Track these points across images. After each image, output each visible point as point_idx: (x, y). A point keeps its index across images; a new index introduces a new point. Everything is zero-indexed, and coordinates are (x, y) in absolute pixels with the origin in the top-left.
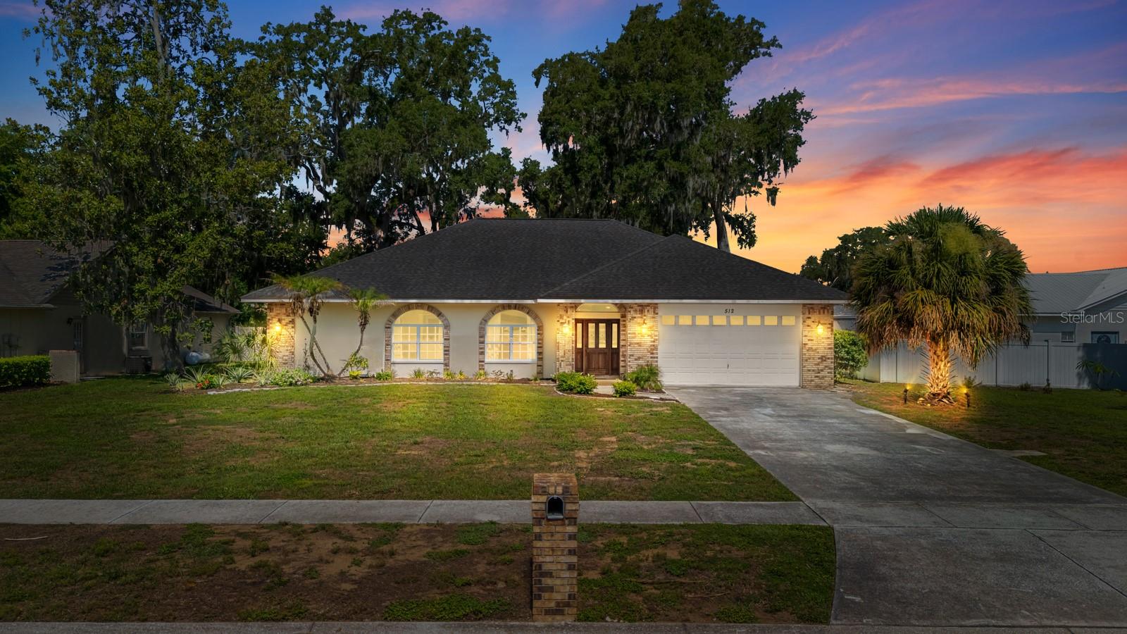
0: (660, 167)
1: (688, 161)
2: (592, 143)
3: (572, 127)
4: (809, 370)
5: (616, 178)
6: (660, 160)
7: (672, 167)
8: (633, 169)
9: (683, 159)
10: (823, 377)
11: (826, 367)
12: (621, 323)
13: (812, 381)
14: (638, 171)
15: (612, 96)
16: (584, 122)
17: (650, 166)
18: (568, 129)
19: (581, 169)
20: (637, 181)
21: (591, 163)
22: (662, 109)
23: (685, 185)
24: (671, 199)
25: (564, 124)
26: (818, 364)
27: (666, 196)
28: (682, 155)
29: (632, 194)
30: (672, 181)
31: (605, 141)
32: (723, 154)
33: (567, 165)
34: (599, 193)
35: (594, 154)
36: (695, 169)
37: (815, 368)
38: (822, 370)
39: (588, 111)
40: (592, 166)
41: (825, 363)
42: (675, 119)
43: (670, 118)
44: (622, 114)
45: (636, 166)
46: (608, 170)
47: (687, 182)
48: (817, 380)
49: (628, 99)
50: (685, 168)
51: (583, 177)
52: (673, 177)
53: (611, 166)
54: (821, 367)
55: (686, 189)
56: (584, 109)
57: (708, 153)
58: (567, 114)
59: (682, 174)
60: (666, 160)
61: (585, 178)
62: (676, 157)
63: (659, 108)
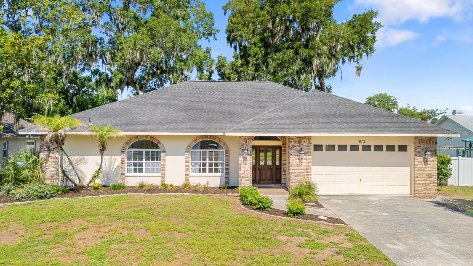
0: (297, 53)
1: (314, 49)
2: (256, 41)
3: (245, 31)
4: (419, 184)
5: (269, 60)
6: (297, 48)
7: (303, 52)
8: (279, 55)
9: (311, 48)
10: (429, 189)
11: (431, 181)
12: (282, 148)
13: (421, 191)
14: (283, 55)
15: (268, 13)
16: (252, 29)
17: (291, 52)
18: (242, 32)
19: (250, 55)
20: (282, 61)
21: (255, 51)
22: (298, 18)
23: (312, 63)
24: (303, 71)
25: (240, 30)
26: (426, 180)
27: (300, 69)
28: (310, 45)
29: (279, 69)
30: (304, 61)
31: (263, 40)
32: (334, 45)
33: (242, 53)
34: (260, 69)
35: (258, 47)
36: (318, 53)
37: (423, 182)
38: (428, 184)
39: (254, 23)
40: (256, 53)
41: (430, 179)
42: (305, 24)
43: (303, 24)
44: (273, 24)
45: (281, 53)
46: (265, 56)
47: (313, 61)
48: (425, 191)
49: (277, 14)
50: (312, 53)
51: (251, 60)
52: (305, 58)
53: (266, 54)
54: (428, 182)
55: (312, 65)
56: (252, 22)
57: (325, 44)
58: (242, 24)
59: (310, 56)
60: (300, 48)
61: (252, 60)
62: (306, 46)
63: (297, 17)
